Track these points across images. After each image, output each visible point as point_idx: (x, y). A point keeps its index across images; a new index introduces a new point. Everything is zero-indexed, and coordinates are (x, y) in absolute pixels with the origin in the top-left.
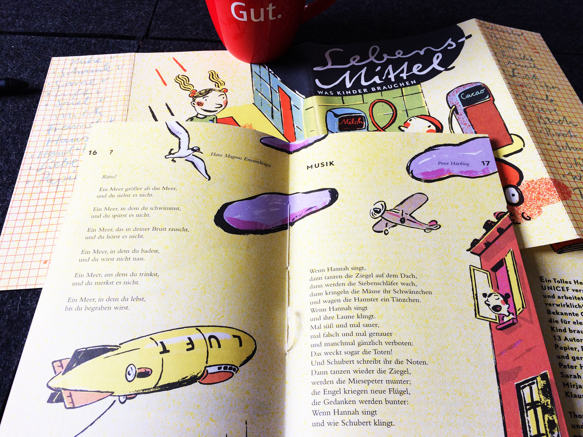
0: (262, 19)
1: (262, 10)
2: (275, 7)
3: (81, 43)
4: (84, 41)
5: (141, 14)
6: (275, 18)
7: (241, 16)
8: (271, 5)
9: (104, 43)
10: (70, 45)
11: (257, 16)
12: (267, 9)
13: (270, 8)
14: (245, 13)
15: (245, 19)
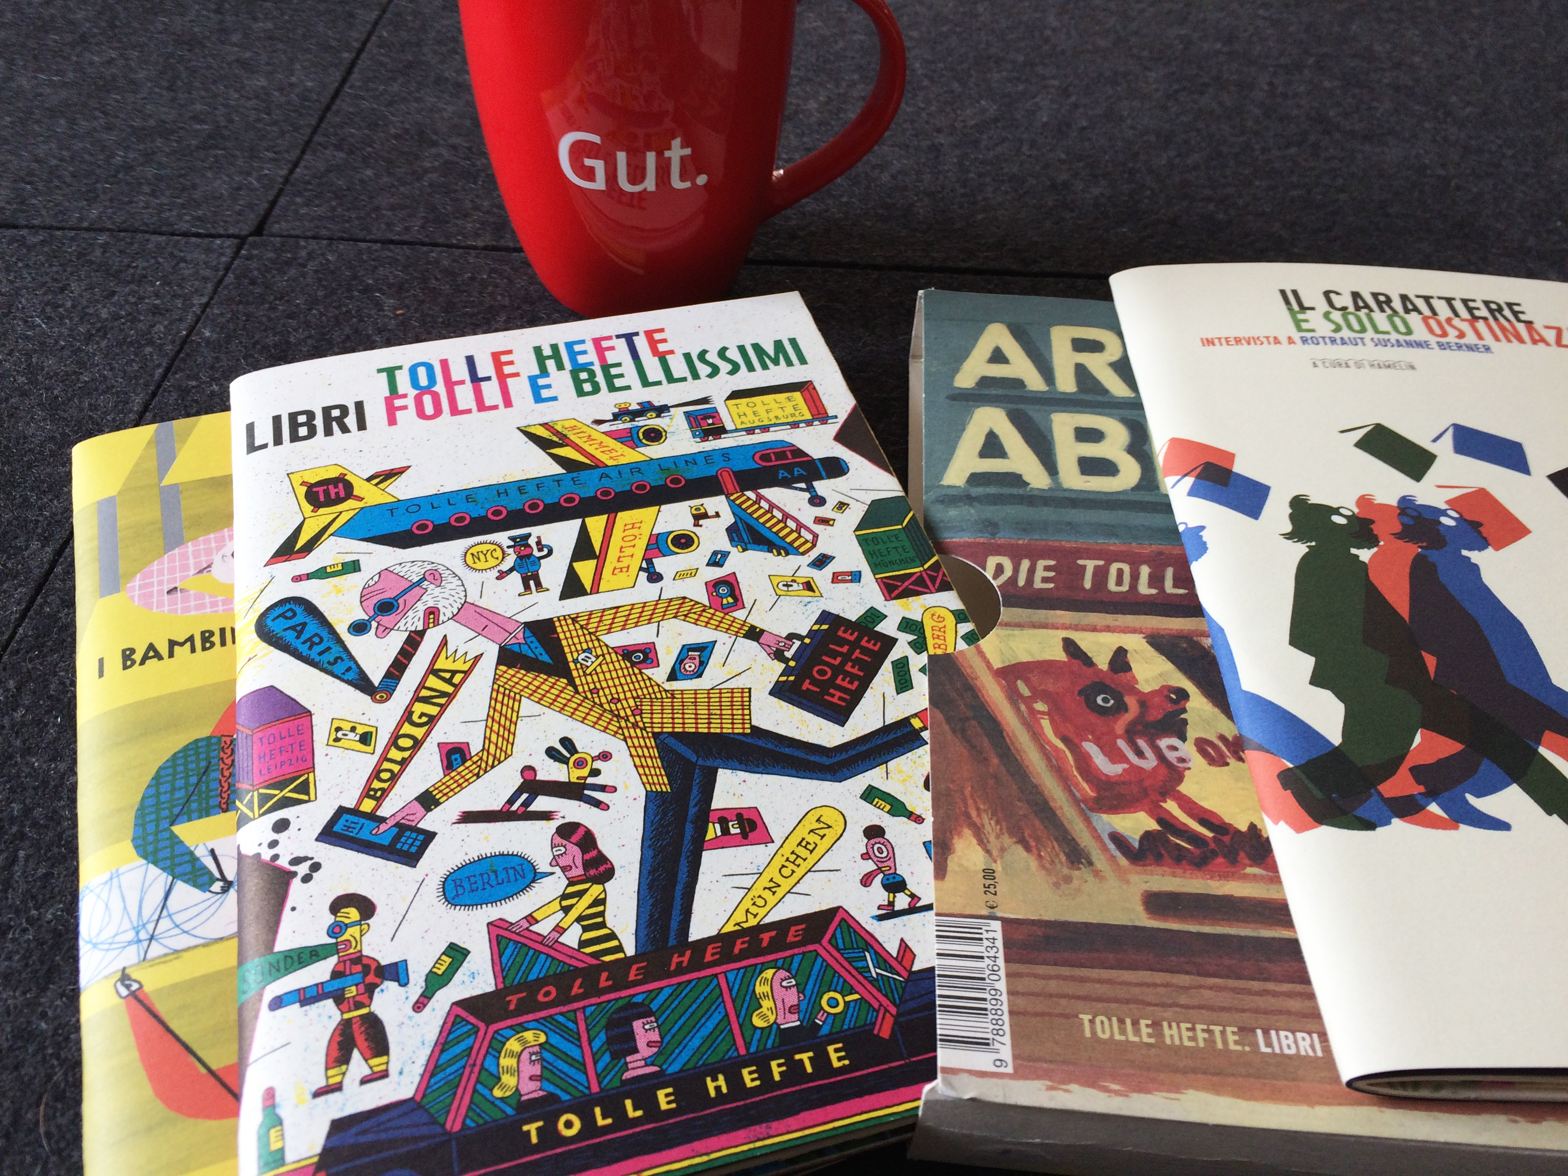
0: (650, 184)
1: (651, 158)
2: (688, 151)
3: (63, 244)
4: (72, 239)
5: (251, 183)
6: (688, 184)
7: (589, 174)
8: (676, 143)
9: (132, 244)
10: (30, 248)
11: (637, 174)
12: (667, 154)
13: (677, 152)
14: (599, 165)
15: (600, 184)
